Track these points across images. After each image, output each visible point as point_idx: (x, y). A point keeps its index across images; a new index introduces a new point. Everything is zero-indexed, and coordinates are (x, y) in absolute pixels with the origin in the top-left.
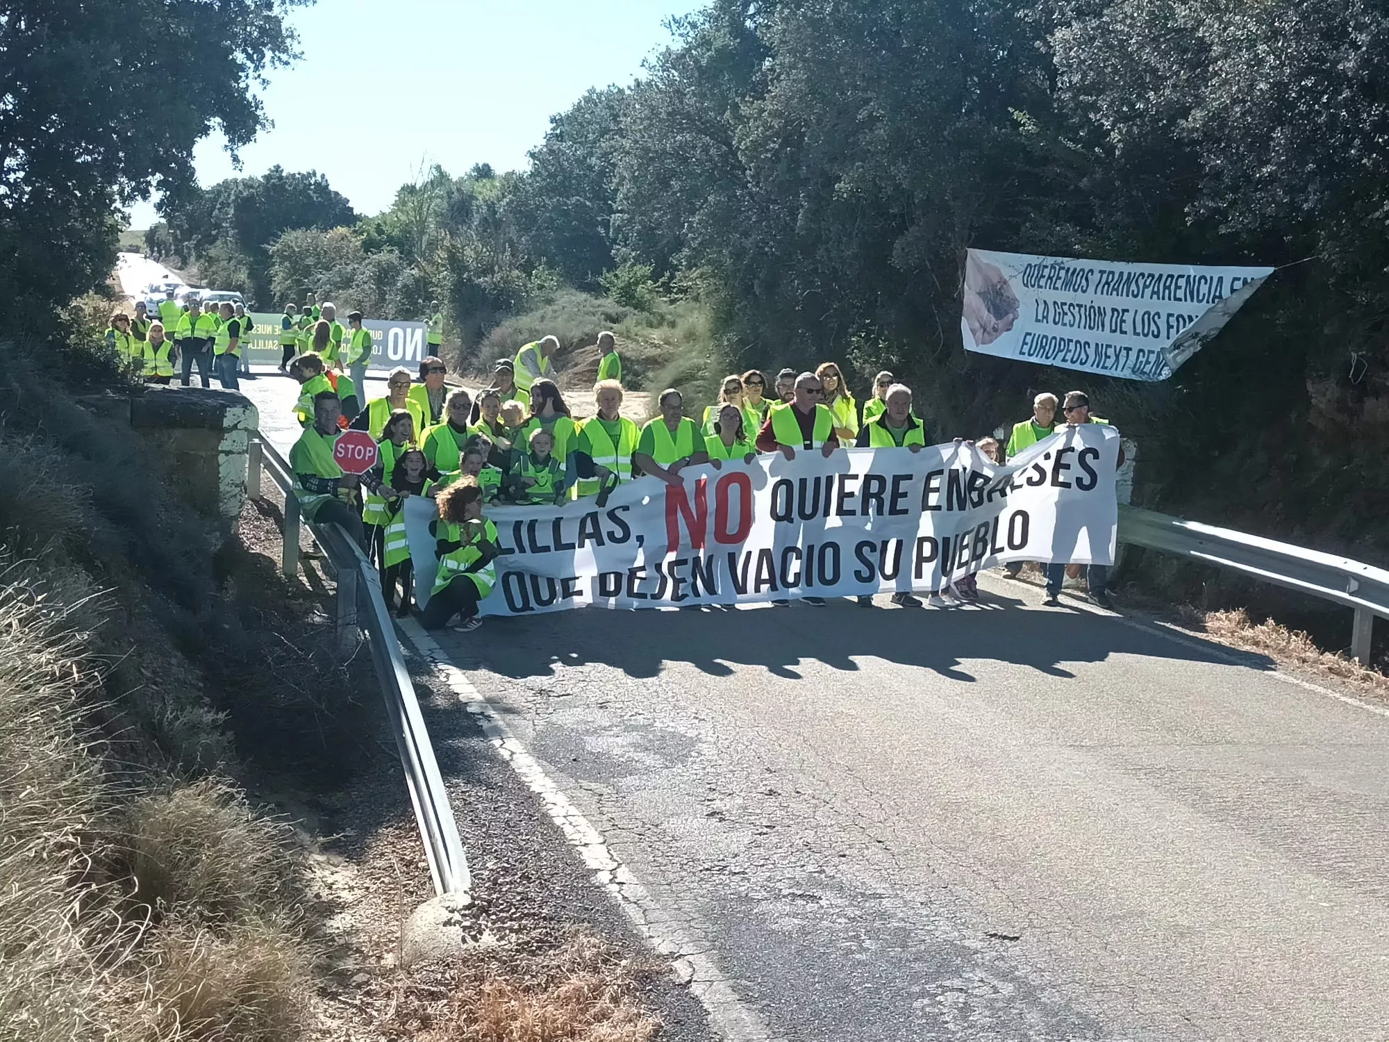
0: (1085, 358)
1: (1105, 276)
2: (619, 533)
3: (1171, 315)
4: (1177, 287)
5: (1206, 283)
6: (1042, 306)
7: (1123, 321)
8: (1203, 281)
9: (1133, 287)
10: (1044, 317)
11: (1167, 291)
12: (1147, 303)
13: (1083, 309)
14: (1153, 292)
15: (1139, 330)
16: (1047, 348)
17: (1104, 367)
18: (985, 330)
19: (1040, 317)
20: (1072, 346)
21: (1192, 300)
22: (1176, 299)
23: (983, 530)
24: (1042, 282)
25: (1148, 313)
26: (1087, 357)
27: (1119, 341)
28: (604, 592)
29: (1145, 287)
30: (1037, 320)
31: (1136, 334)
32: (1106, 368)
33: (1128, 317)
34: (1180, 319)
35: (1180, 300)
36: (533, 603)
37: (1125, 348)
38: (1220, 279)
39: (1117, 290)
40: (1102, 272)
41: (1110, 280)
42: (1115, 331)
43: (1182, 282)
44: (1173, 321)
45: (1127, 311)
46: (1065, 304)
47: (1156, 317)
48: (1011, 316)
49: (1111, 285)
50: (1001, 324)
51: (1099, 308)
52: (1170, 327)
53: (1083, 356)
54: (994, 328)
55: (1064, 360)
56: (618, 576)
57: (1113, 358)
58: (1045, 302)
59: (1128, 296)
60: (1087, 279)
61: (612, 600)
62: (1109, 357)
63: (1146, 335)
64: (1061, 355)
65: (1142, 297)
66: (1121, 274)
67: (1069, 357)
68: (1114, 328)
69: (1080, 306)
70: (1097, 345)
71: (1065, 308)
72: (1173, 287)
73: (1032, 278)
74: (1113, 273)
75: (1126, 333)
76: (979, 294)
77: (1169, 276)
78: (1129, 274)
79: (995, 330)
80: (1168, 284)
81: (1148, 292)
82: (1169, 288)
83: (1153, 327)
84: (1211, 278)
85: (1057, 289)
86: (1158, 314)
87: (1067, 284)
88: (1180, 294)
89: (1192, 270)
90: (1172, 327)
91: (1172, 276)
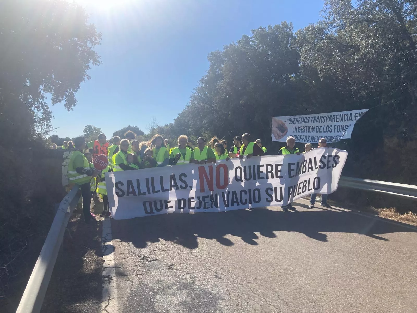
0: (308, 140)
1: (313, 118)
2: (184, 186)
3: (336, 126)
4: (337, 118)
5: (346, 116)
6: (294, 128)
7: (320, 129)
8: (345, 115)
9: (323, 120)
10: (295, 131)
11: (334, 120)
12: (328, 123)
13: (307, 128)
14: (329, 120)
15: (325, 131)
16: (297, 138)
17: (314, 142)
18: (279, 136)
19: (294, 131)
20: (304, 137)
21: (342, 121)
22: (337, 121)
23: (305, 182)
24: (295, 122)
25: (328, 126)
26: (309, 140)
27: (319, 134)
28: (180, 207)
29: (327, 119)
30: (293, 132)
31: (324, 132)
32: (315, 142)
33: (322, 128)
34: (339, 127)
35: (338, 121)
36: (154, 211)
37: (321, 136)
38: (351, 114)
39: (318, 121)
40: (312, 117)
41: (315, 119)
42: (318, 132)
43: (338, 117)
44: (336, 127)
45: (322, 126)
46: (302, 127)
47: (331, 127)
48: (286, 132)
49: (315, 120)
50: (283, 134)
51: (313, 127)
52: (335, 129)
53: (308, 139)
54: (281, 135)
55: (302, 141)
56: (185, 201)
57: (317, 139)
58: (296, 127)
59: (321, 122)
60: (308, 120)
61: (182, 210)
62: (316, 139)
63: (327, 132)
64: (301, 140)
65: (326, 122)
66: (318, 117)
67: (303, 140)
68: (317, 131)
69: (306, 127)
70: (312, 136)
71: (302, 128)
72: (336, 118)
73: (291, 121)
74: (316, 117)
75: (321, 132)
76: (277, 127)
77: (334, 115)
78: (321, 117)
79: (282, 135)
80: (334, 118)
81: (328, 120)
82: (334, 119)
83: (330, 129)
84: (348, 114)
85: (299, 123)
86: (331, 126)
87: (302, 122)
88: (338, 120)
89: (341, 113)
90: (336, 129)
91: (335, 115)
